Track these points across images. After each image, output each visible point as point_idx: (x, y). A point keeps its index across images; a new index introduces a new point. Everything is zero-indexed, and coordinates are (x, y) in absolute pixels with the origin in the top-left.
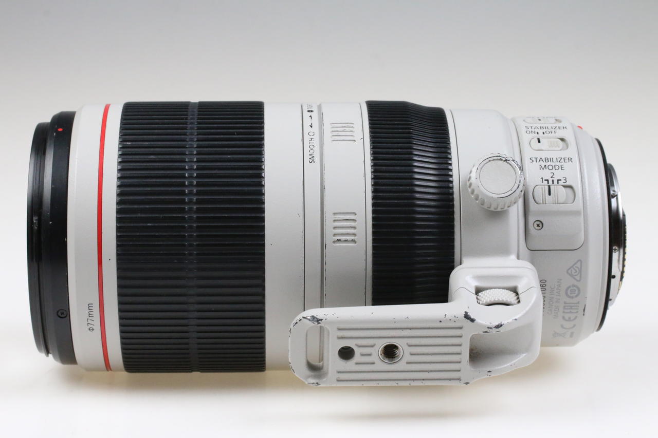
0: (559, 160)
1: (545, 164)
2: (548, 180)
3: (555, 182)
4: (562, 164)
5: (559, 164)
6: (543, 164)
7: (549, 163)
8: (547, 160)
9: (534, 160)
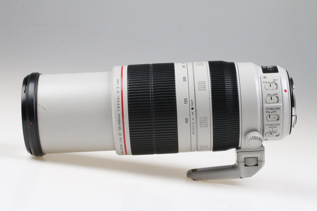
0: (275, 124)
1: (271, 126)
2: (271, 131)
3: (273, 132)
4: (277, 126)
5: (275, 126)
6: (270, 126)
7: (272, 126)
8: (271, 125)
9: (267, 125)
